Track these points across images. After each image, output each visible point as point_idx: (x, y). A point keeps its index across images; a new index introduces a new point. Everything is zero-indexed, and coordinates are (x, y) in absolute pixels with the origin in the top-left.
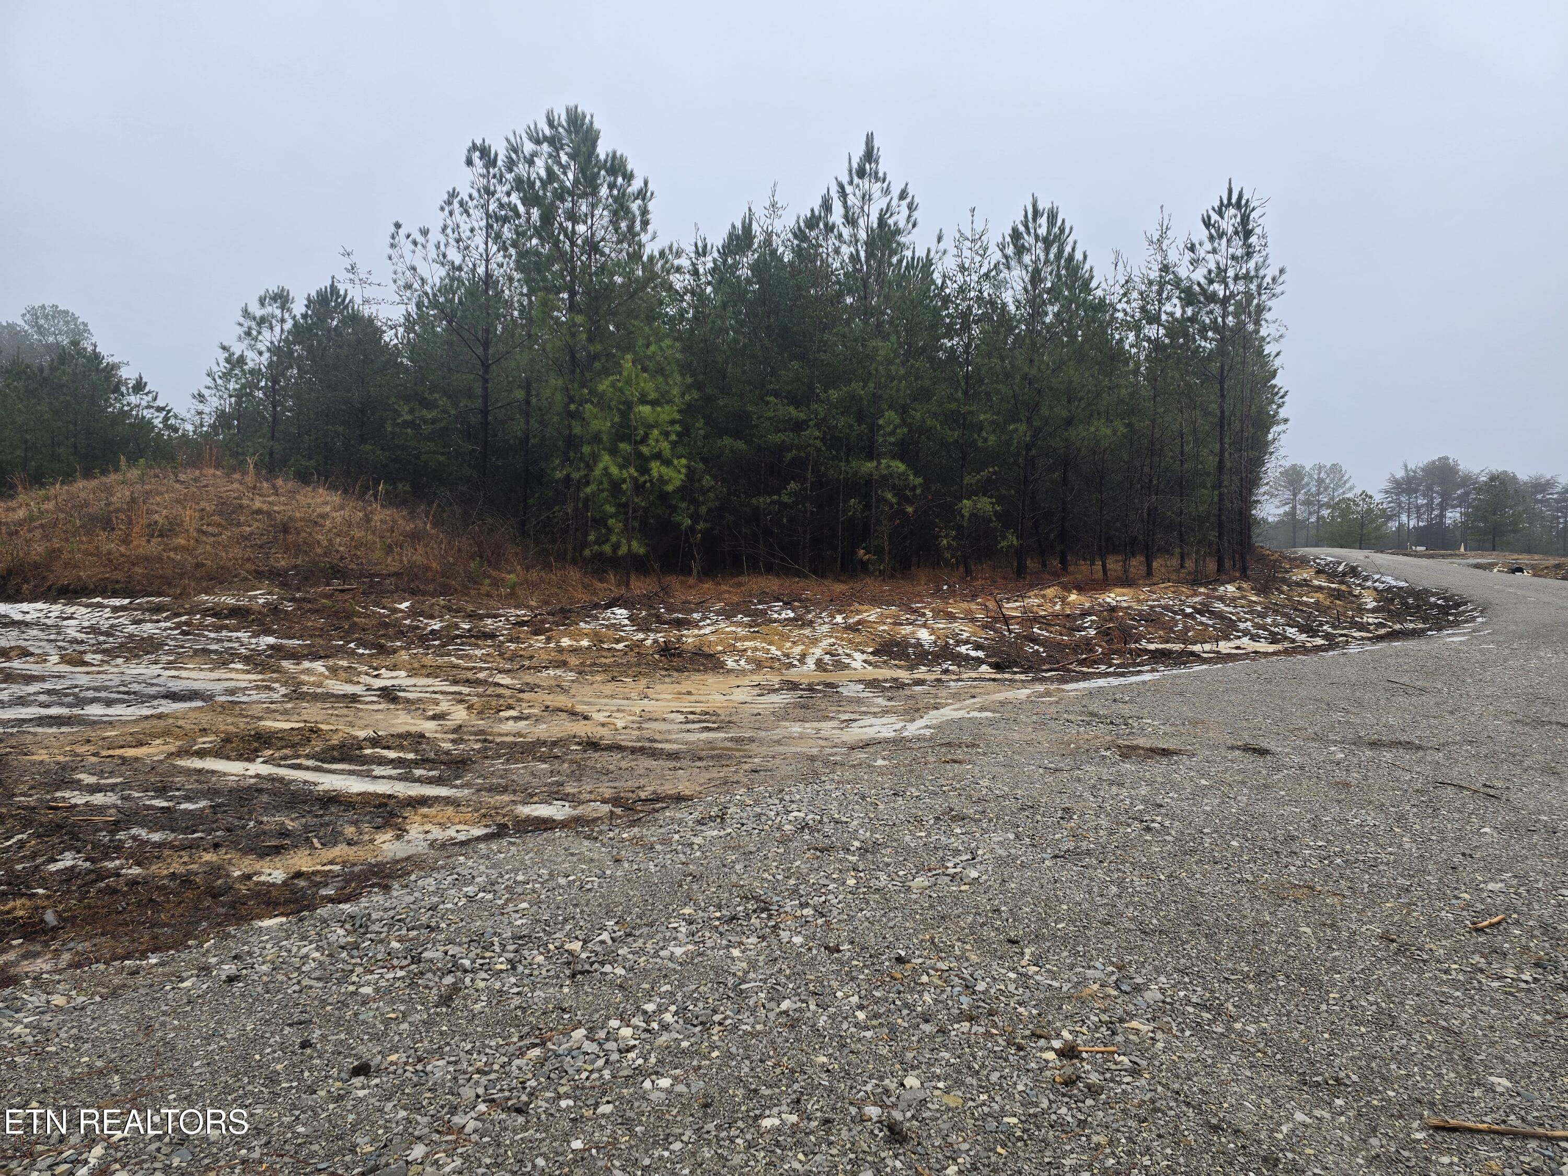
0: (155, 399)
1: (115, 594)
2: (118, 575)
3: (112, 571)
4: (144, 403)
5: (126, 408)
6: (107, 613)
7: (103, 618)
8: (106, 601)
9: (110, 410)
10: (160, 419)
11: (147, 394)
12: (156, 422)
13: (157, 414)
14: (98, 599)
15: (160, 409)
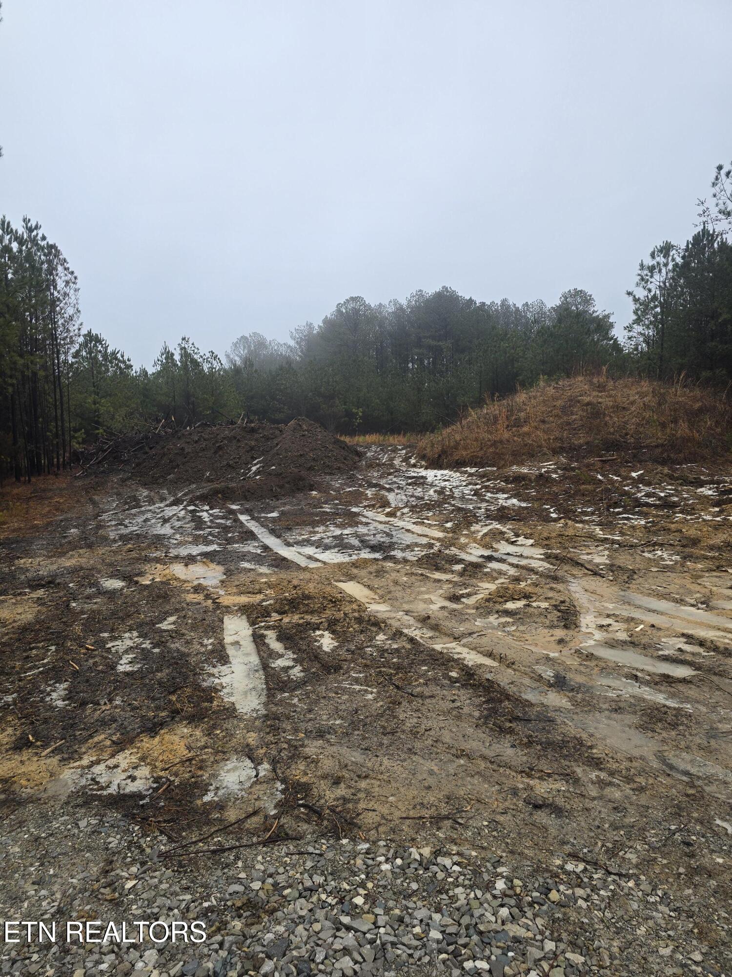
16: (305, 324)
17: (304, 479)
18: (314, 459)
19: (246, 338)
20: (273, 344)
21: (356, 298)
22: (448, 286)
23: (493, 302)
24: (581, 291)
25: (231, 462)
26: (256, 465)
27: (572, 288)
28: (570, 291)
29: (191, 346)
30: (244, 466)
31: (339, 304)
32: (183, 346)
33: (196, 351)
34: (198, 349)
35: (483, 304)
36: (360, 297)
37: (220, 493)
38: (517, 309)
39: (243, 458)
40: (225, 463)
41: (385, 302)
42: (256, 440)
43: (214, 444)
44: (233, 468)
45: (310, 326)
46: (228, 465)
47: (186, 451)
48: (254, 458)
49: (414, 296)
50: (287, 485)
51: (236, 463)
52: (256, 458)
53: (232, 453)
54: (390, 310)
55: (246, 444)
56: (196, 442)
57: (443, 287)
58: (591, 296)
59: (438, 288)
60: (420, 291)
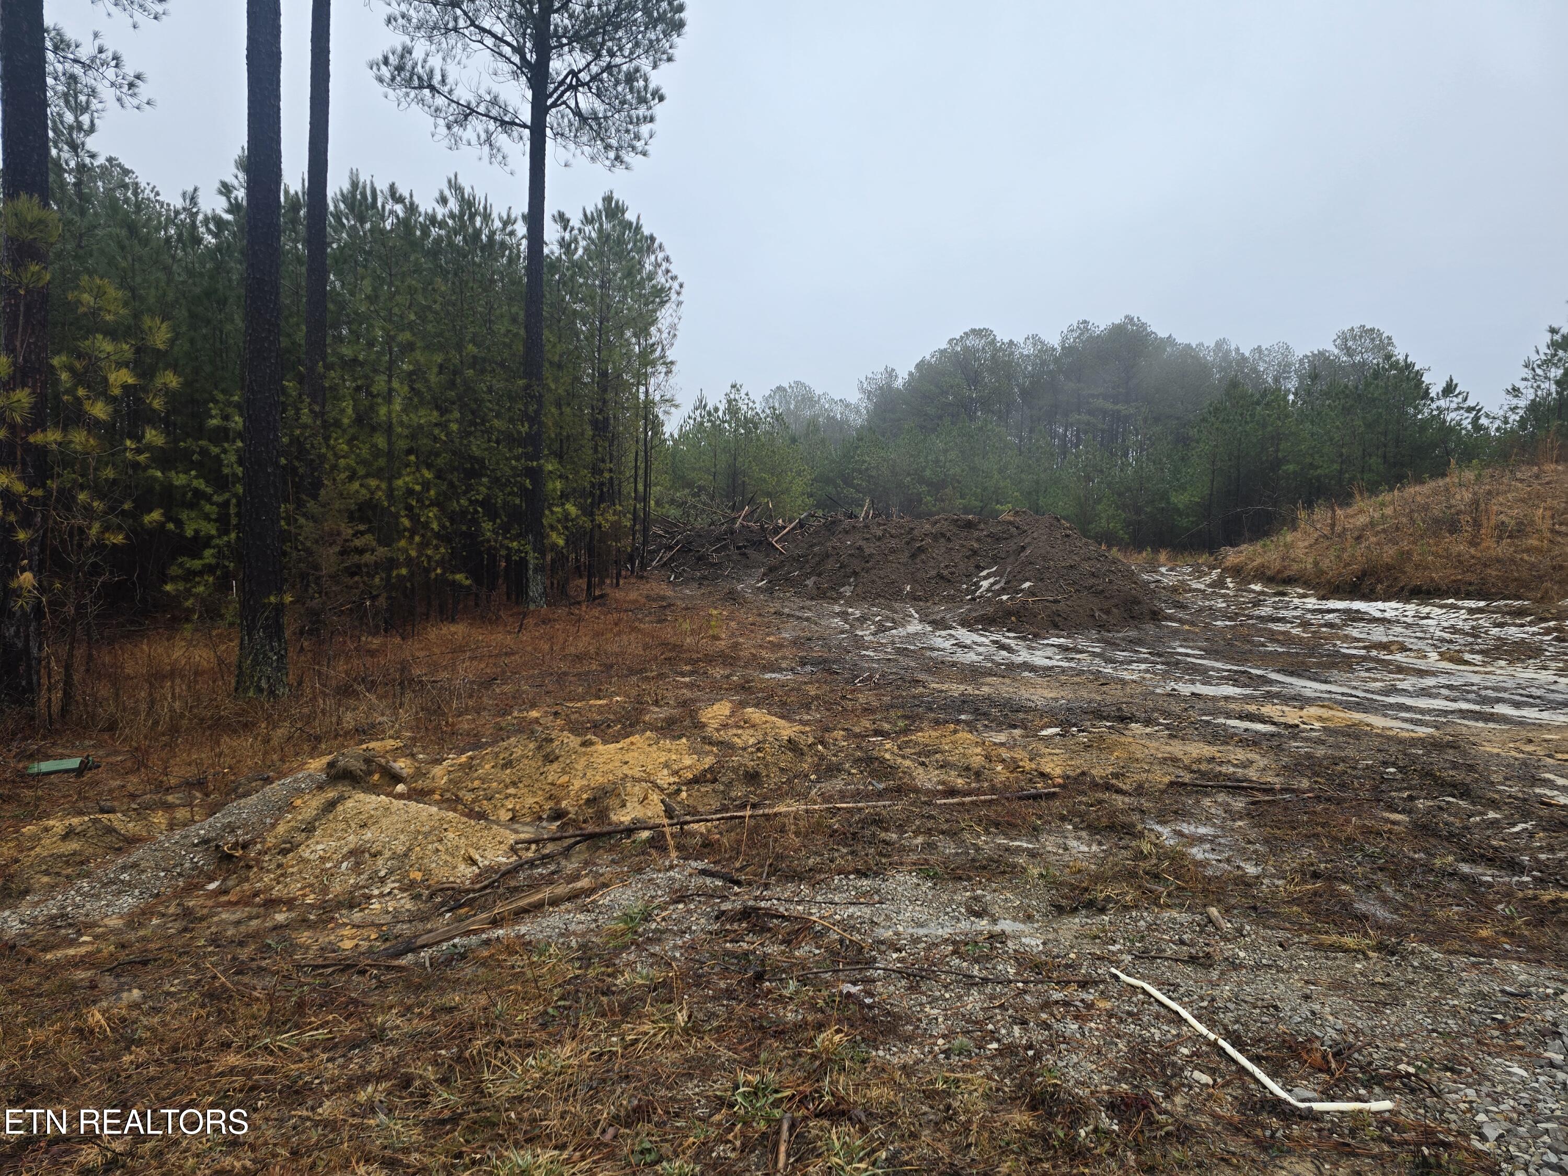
0: (1465, 400)
1: (1468, 596)
2: (1469, 577)
3: (1464, 572)
4: (1454, 406)
5: (1435, 413)
6: (1463, 614)
7: (1460, 619)
8: (1460, 603)
9: (1420, 417)
10: (1469, 420)
11: (1456, 396)
12: (1465, 423)
13: (1466, 415)
14: (1450, 601)
15: (1470, 409)
16: (883, 370)
17: (1139, 603)
18: (1093, 574)
19: (785, 390)
20: (822, 401)
21: (981, 331)
22: (1134, 314)
23: (1202, 344)
24: (1372, 330)
25: (945, 573)
26: (985, 578)
27: (1356, 325)
28: (1352, 329)
29: (743, 396)
30: (965, 579)
31: (952, 340)
32: (732, 396)
33: (751, 404)
34: (754, 402)
35: (1188, 346)
36: (987, 330)
37: (1014, 615)
38: (1244, 359)
39: (962, 566)
40: (933, 573)
41: (1019, 339)
42: (978, 540)
43: (908, 543)
44: (949, 581)
45: (891, 374)
46: (940, 576)
47: (867, 551)
48: (980, 568)
49: (1072, 331)
50: (1115, 610)
51: (952, 573)
52: (984, 569)
53: (941, 559)
54: (1026, 353)
55: (963, 546)
56: (879, 539)
57: (1126, 317)
58: (1389, 338)
59: (1118, 319)
60: (1085, 322)
